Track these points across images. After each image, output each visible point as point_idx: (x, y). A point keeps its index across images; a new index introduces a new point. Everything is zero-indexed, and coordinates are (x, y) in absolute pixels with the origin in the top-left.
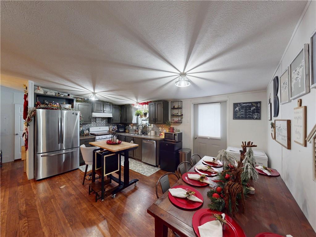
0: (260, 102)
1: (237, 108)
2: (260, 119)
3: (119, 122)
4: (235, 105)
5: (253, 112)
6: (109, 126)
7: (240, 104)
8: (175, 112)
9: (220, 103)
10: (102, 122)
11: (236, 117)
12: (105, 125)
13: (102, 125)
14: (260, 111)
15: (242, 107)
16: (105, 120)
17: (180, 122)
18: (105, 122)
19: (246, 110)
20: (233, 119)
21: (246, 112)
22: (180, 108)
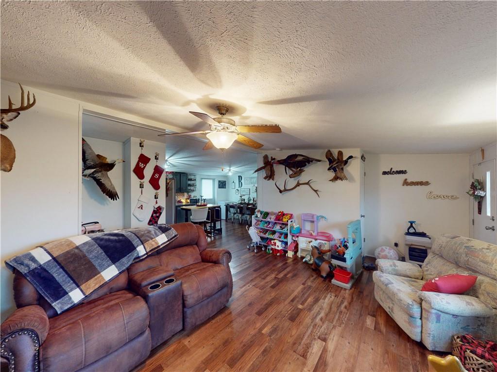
4: (219, 181)
14: (226, 185)
15: (221, 183)
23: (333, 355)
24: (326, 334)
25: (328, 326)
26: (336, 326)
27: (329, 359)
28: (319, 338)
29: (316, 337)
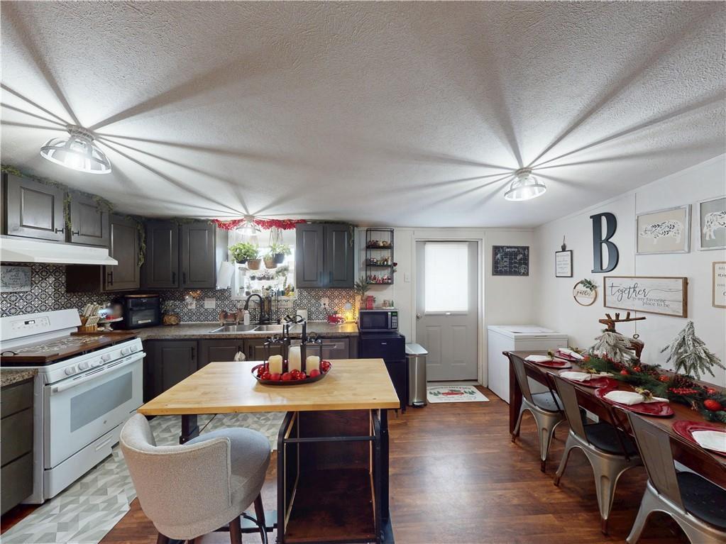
0: (528, 248)
1: (499, 256)
2: (527, 274)
3: (135, 285)
4: (496, 249)
5: (520, 264)
6: (80, 307)
7: (502, 247)
8: (377, 256)
9: (467, 243)
10: (36, 291)
11: (497, 271)
12: (51, 301)
13: (36, 303)
14: (528, 263)
15: (506, 254)
16: (51, 280)
17: (390, 281)
18: (51, 290)
19: (511, 259)
20: (493, 275)
21: (511, 263)
22: (389, 247)
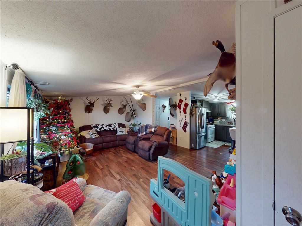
23: (112, 180)
24: (121, 182)
25: (124, 185)
26: (122, 187)
27: (112, 178)
28: (121, 179)
29: (122, 179)
